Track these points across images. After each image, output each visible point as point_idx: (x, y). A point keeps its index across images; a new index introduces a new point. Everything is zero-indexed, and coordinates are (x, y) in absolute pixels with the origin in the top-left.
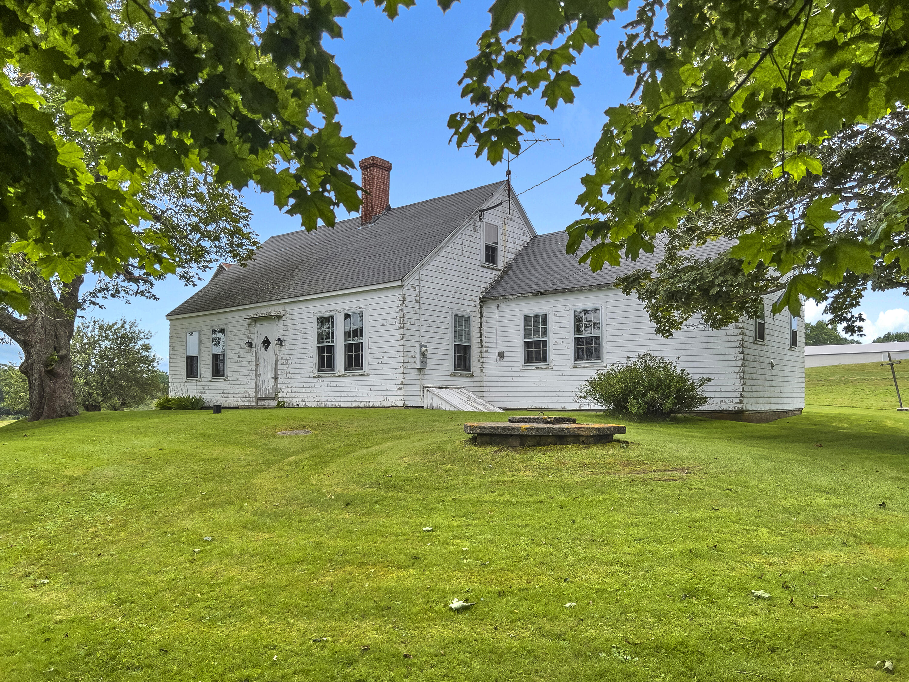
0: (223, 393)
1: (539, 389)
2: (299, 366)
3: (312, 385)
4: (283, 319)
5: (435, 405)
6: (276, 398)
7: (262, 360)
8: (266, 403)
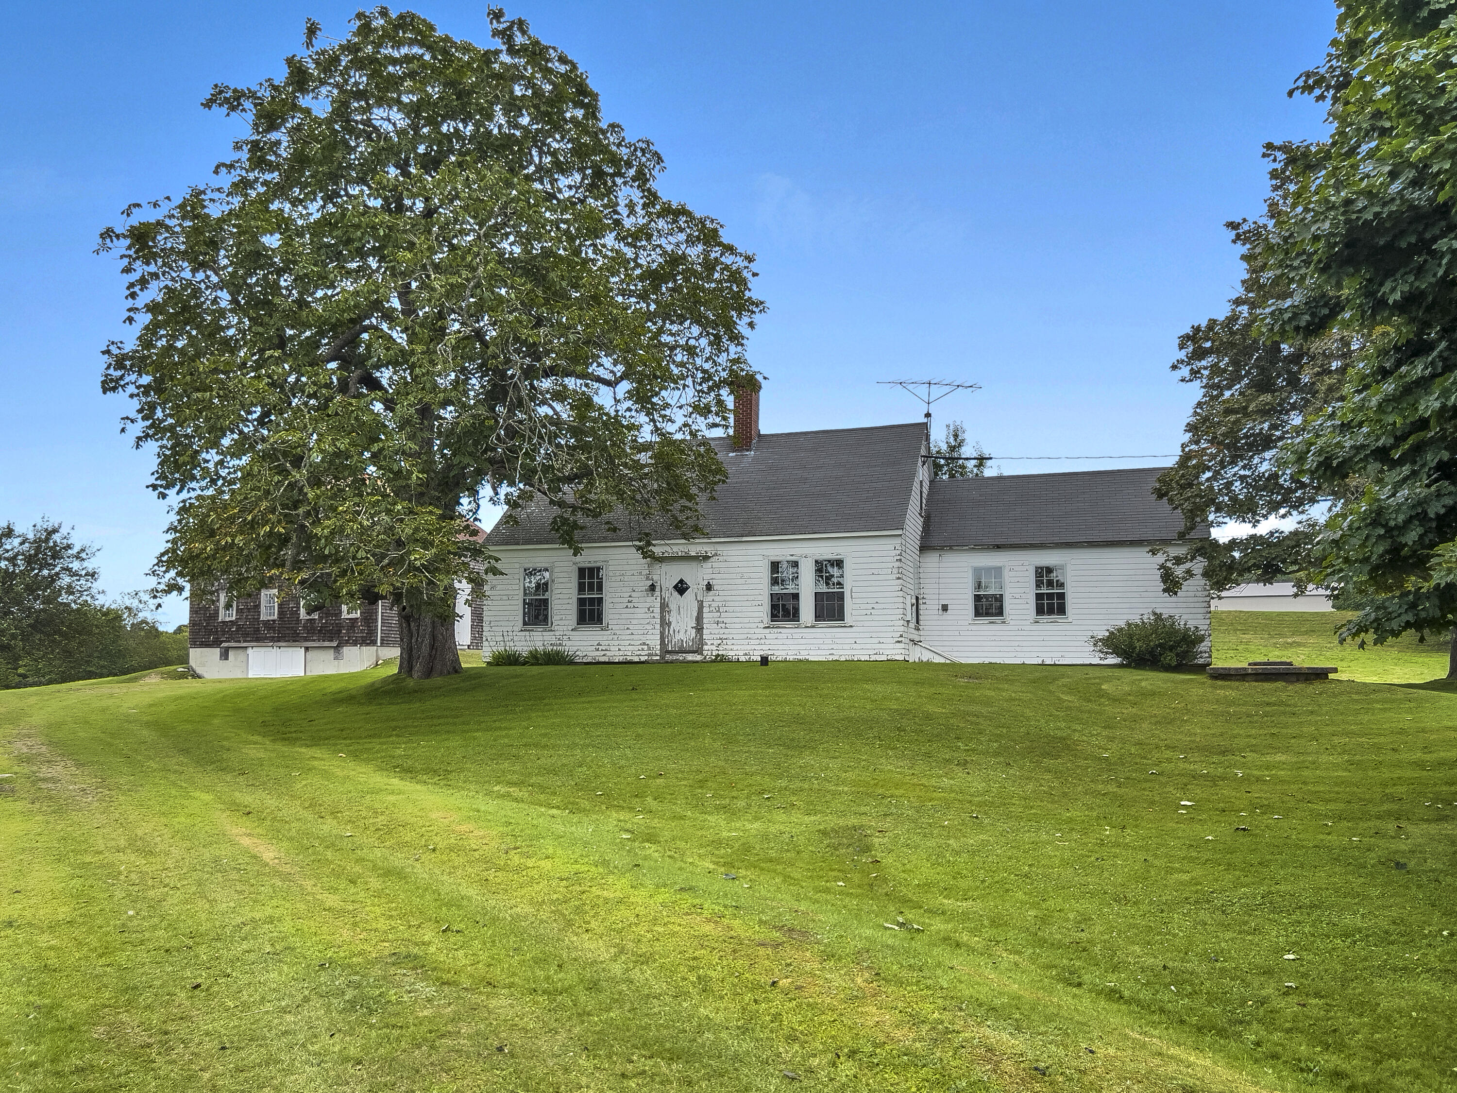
0: (599, 644)
1: (993, 643)
2: (739, 615)
3: (759, 636)
4: (712, 560)
5: (925, 660)
6: (699, 651)
7: (673, 606)
8: (680, 657)
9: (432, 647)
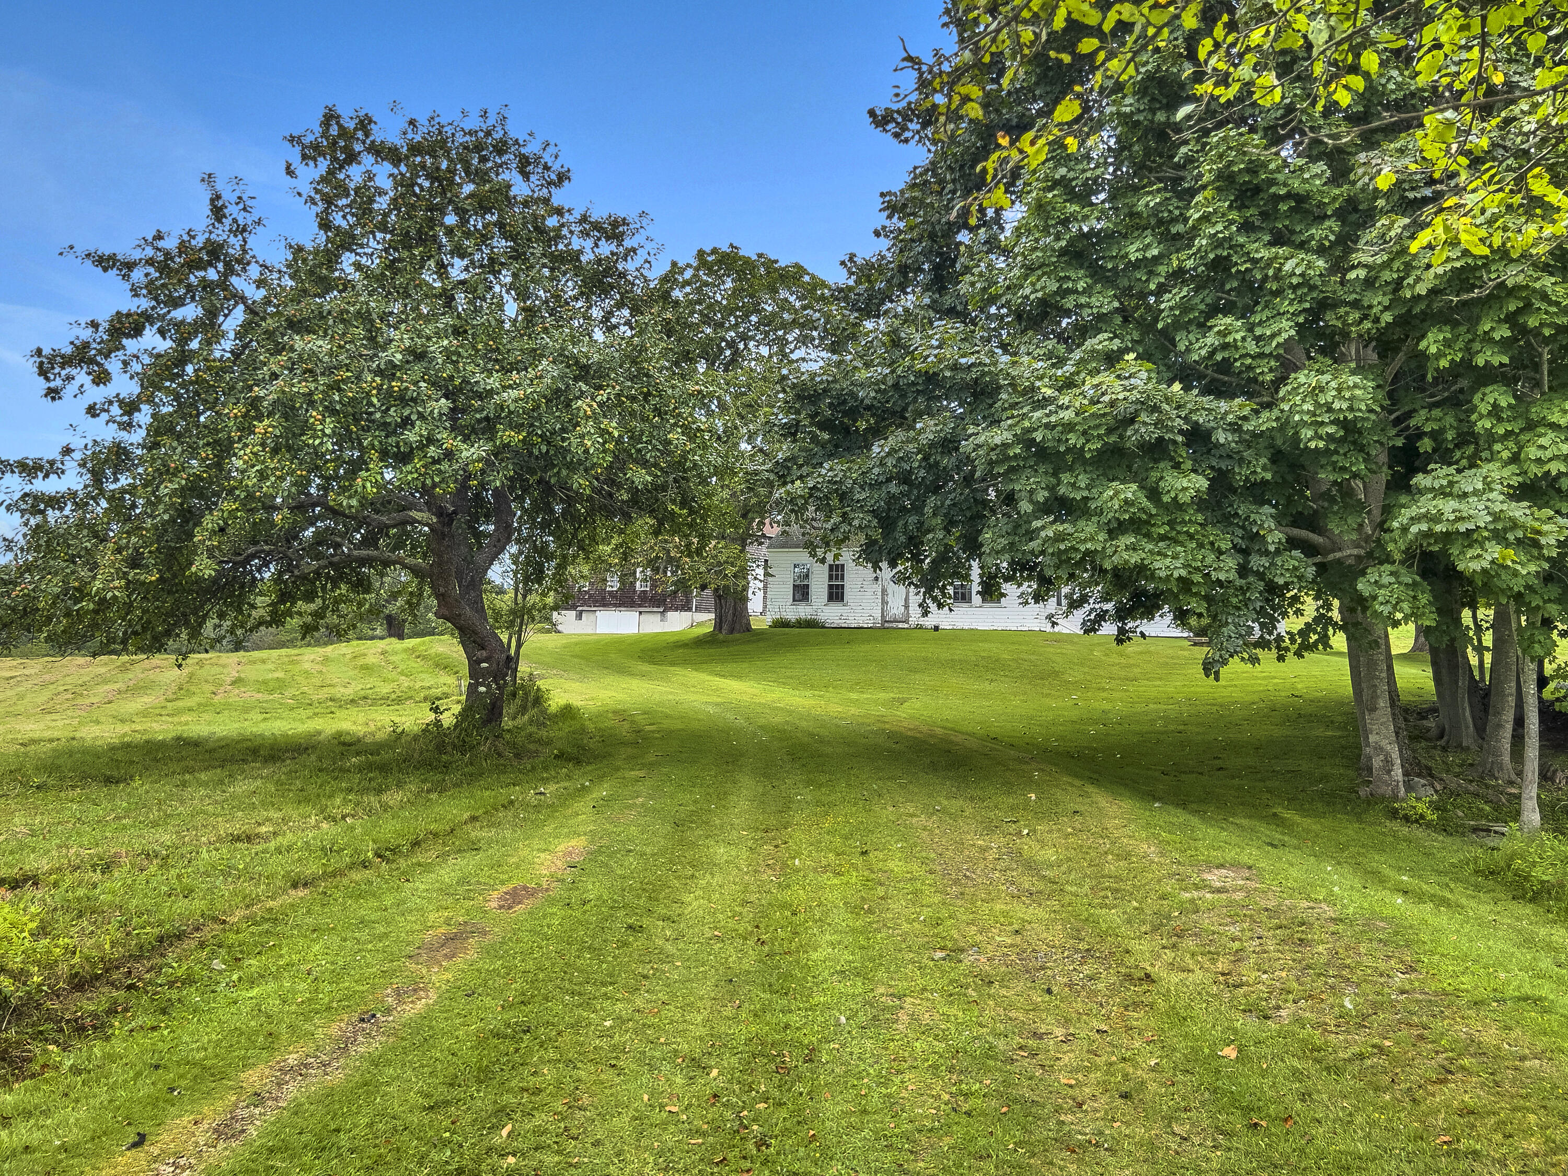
0: (841, 615)
6: (906, 621)
7: (890, 591)
8: (894, 625)
9: (734, 615)
